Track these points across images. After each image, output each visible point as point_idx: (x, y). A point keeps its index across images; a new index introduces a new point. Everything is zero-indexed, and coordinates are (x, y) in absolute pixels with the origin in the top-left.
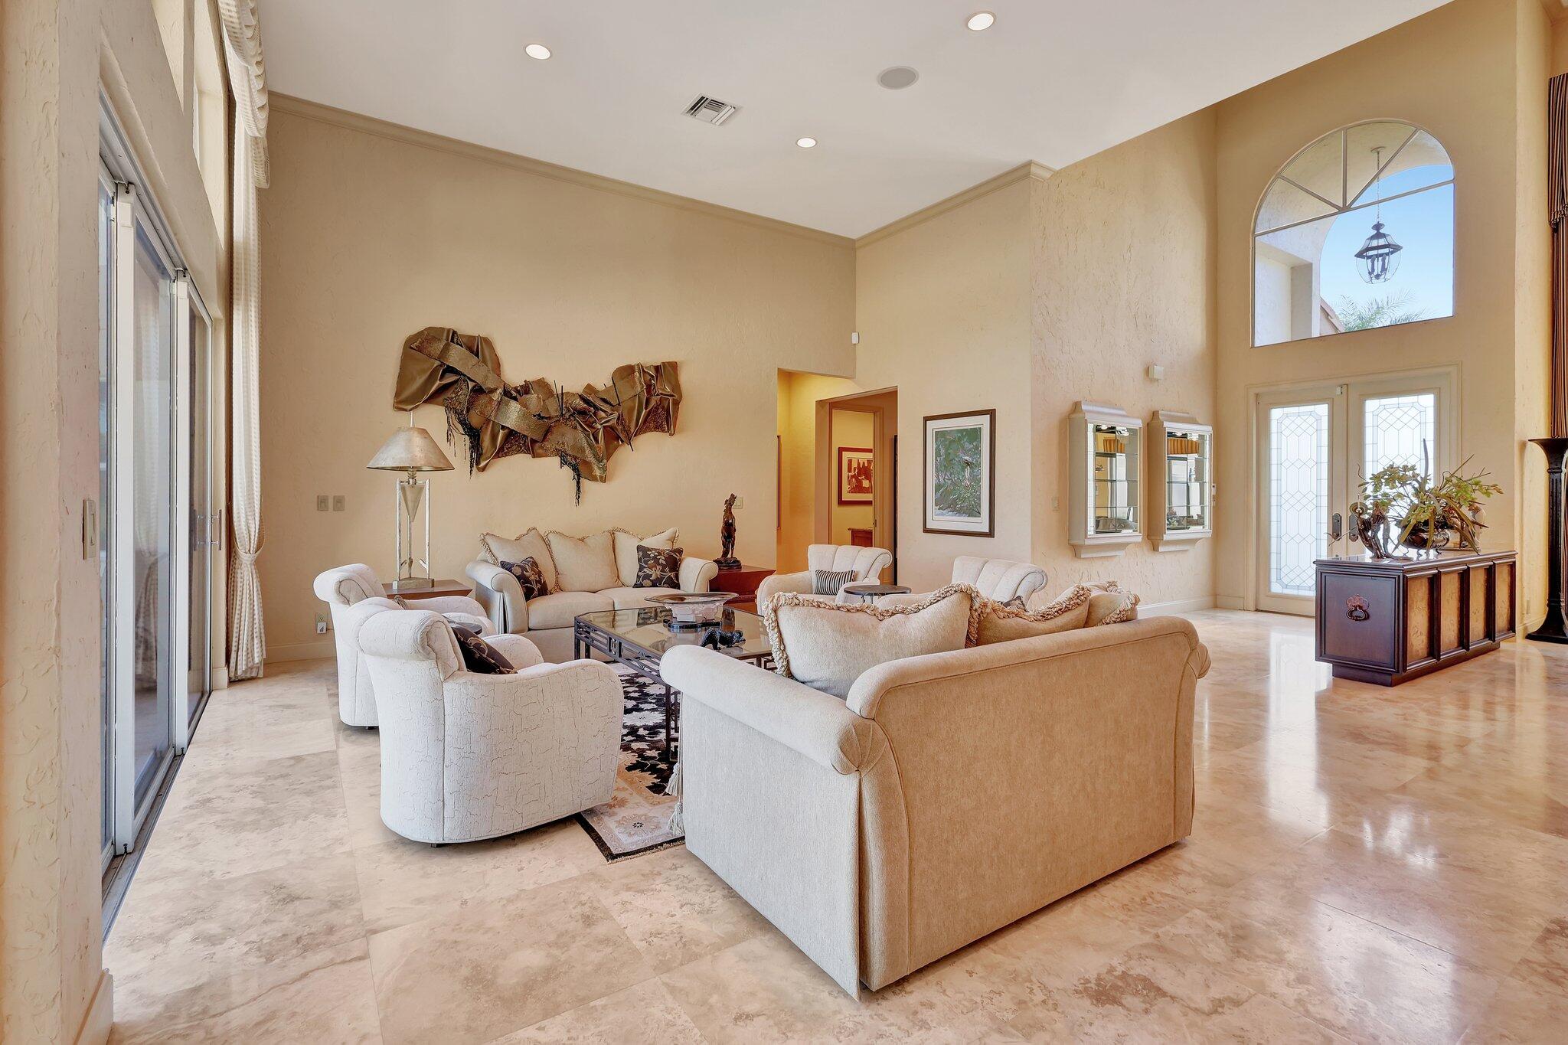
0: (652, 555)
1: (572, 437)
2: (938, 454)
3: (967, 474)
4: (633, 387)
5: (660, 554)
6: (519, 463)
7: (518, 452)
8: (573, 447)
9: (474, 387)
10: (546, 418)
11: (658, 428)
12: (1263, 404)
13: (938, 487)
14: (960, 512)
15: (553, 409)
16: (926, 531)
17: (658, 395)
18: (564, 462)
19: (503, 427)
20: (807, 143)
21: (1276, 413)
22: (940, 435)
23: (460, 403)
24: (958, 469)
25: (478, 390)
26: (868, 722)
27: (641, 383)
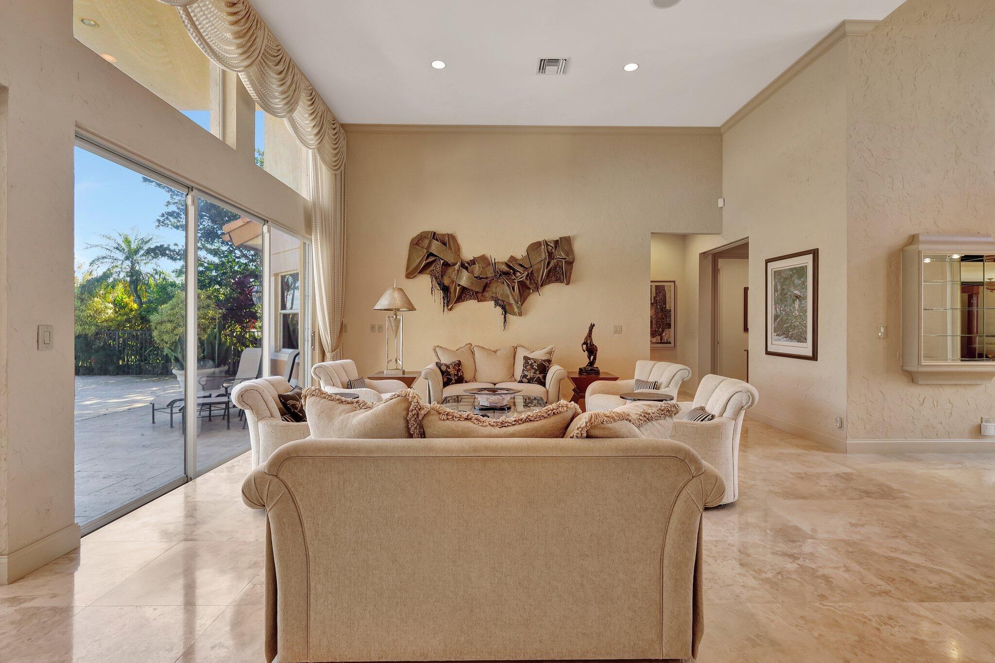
0: (530, 363)
1: (502, 289)
2: (776, 290)
3: (797, 306)
4: (540, 255)
5: (535, 362)
6: (470, 306)
7: (470, 299)
8: (502, 295)
9: (443, 263)
10: (484, 278)
11: (558, 280)
13: (776, 317)
14: (791, 338)
15: (490, 273)
16: (768, 353)
17: (556, 259)
18: (497, 304)
19: (459, 285)
20: (631, 67)
22: (777, 273)
23: (438, 272)
24: (789, 301)
25: (446, 265)
27: (545, 253)
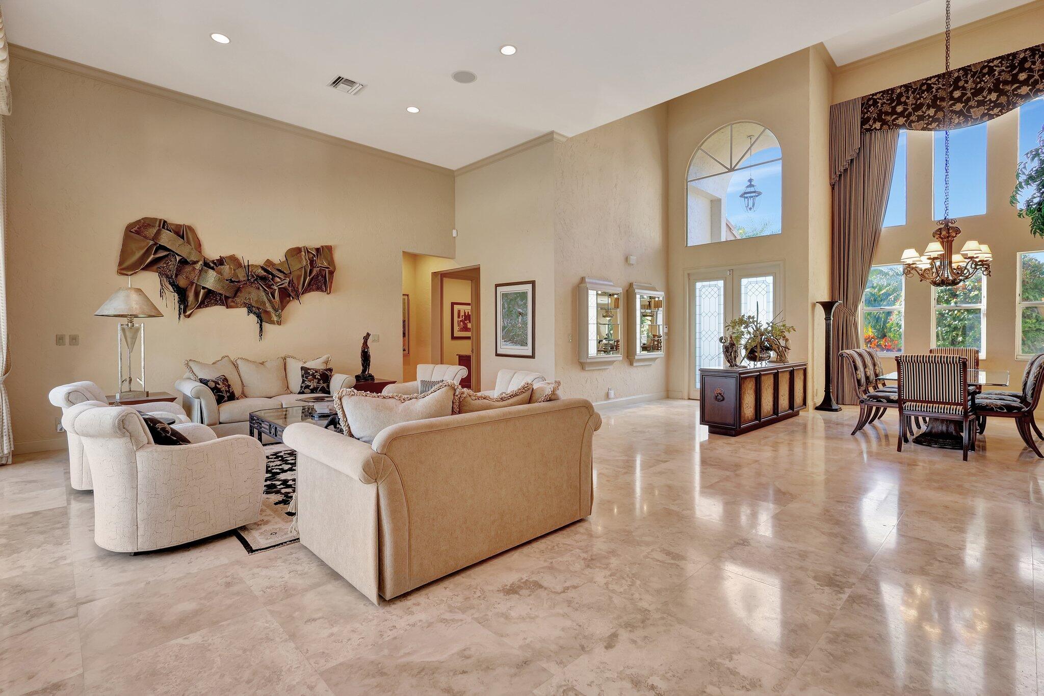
0: (311, 373)
1: (256, 294)
2: (503, 308)
3: (520, 320)
4: (300, 262)
5: (316, 372)
6: (215, 313)
7: (216, 304)
8: (257, 301)
9: (180, 261)
10: (236, 282)
11: (319, 289)
12: (692, 279)
13: (504, 328)
14: (516, 343)
15: (242, 276)
16: (497, 355)
17: (318, 267)
18: (250, 311)
19: (204, 288)
20: (413, 110)
21: (699, 285)
22: (505, 295)
23: (170, 271)
24: (514, 316)
25: (184, 262)
26: (381, 456)
27: (306, 259)
